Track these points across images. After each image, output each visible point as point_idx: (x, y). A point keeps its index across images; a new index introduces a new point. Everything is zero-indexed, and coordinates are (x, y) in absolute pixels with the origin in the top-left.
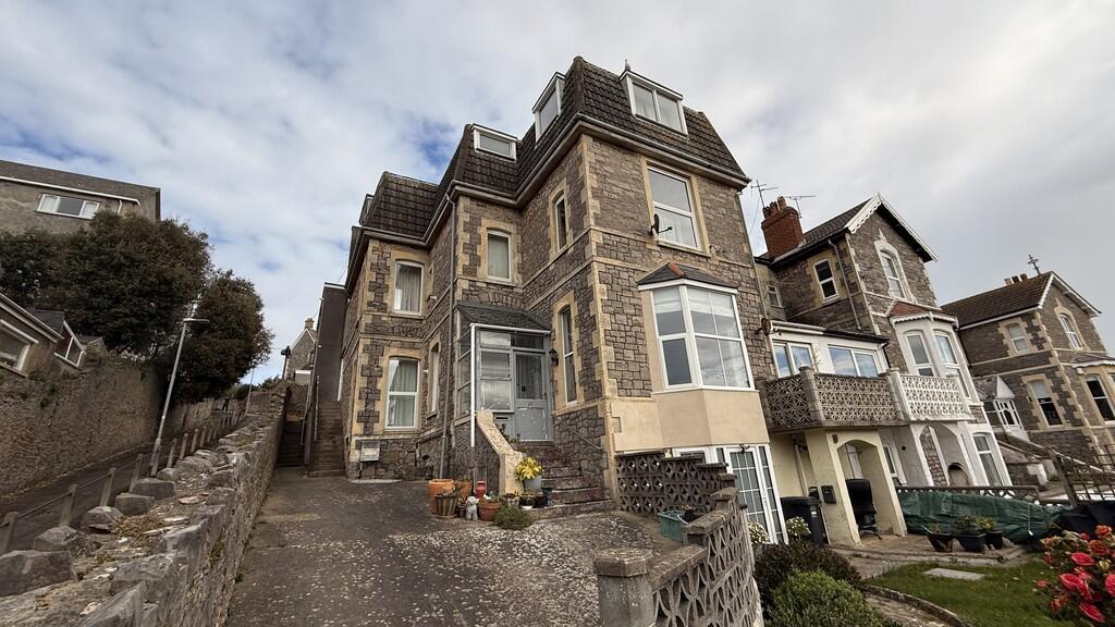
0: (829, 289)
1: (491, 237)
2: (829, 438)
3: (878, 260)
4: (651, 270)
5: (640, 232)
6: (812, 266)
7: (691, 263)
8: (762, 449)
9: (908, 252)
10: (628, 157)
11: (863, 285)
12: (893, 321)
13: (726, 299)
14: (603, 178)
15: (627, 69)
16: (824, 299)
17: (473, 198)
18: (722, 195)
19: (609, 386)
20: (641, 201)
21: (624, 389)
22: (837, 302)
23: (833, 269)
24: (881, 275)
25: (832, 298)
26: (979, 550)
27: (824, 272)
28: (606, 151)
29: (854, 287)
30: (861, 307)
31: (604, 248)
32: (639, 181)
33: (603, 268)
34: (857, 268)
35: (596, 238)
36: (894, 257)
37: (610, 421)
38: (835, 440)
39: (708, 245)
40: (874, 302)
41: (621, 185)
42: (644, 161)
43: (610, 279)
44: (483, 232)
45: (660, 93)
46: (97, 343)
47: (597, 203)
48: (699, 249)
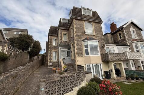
0: (121, 37)
1: (64, 34)
2: (112, 62)
3: (130, 32)
4: (84, 39)
5: (83, 33)
6: (118, 34)
7: (91, 37)
8: (100, 64)
9: (137, 29)
10: (81, 21)
11: (126, 37)
12: (132, 42)
13: (96, 42)
14: (77, 25)
15: (82, 7)
16: (120, 39)
17: (61, 29)
18: (98, 25)
19: (76, 56)
20: (83, 28)
21: (79, 56)
22: (122, 40)
23: (121, 34)
24: (131, 34)
25: (121, 39)
26: (134, 80)
27: (120, 35)
28: (77, 21)
29: (124, 37)
30: (126, 40)
31: (76, 36)
32: (83, 25)
33: (76, 39)
34: (125, 34)
35: (75, 35)
36: (134, 31)
37: (76, 61)
38: (113, 63)
39: (94, 33)
40: (128, 39)
41: (80, 26)
42: (84, 21)
43: (77, 41)
44: (62, 34)
45: (87, 10)
46: (21, 50)
47: (76, 29)
48: (93, 34)
